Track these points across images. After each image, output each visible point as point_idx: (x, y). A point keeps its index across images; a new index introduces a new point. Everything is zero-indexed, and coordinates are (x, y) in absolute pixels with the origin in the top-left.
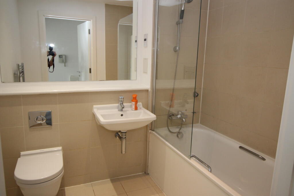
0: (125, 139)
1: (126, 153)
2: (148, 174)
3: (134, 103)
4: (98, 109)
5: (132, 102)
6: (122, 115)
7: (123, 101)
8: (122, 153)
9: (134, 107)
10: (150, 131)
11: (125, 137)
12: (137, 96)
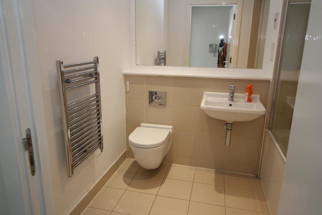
0: (230, 130)
1: (230, 145)
2: (260, 178)
3: (247, 94)
4: (208, 95)
5: (246, 93)
6: (230, 105)
7: (234, 90)
8: (225, 145)
9: (247, 98)
10: (267, 129)
11: (230, 128)
12: (252, 86)
